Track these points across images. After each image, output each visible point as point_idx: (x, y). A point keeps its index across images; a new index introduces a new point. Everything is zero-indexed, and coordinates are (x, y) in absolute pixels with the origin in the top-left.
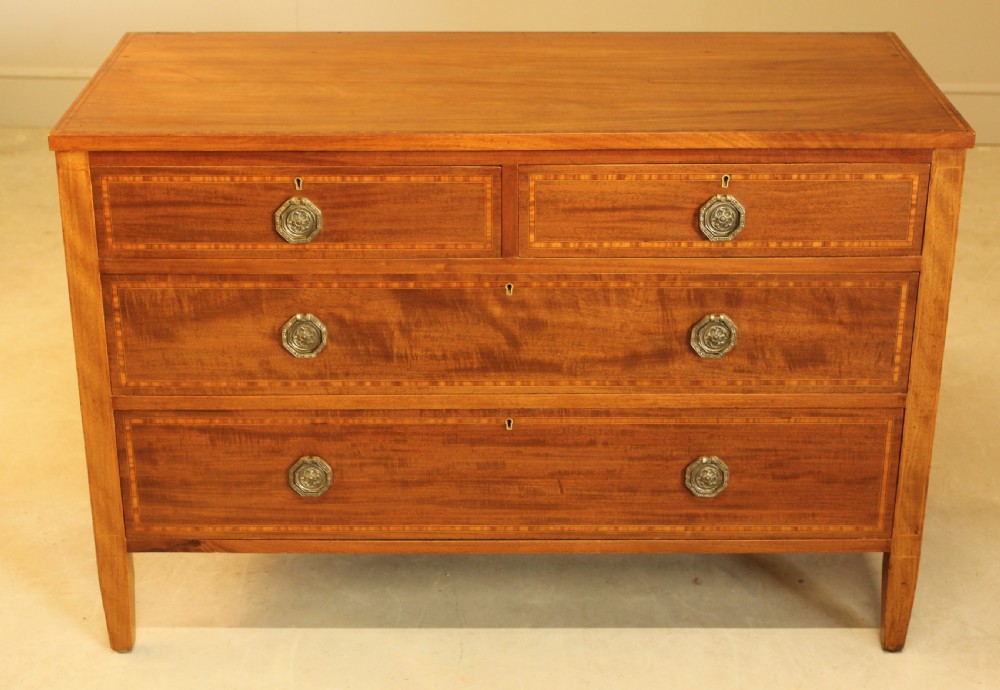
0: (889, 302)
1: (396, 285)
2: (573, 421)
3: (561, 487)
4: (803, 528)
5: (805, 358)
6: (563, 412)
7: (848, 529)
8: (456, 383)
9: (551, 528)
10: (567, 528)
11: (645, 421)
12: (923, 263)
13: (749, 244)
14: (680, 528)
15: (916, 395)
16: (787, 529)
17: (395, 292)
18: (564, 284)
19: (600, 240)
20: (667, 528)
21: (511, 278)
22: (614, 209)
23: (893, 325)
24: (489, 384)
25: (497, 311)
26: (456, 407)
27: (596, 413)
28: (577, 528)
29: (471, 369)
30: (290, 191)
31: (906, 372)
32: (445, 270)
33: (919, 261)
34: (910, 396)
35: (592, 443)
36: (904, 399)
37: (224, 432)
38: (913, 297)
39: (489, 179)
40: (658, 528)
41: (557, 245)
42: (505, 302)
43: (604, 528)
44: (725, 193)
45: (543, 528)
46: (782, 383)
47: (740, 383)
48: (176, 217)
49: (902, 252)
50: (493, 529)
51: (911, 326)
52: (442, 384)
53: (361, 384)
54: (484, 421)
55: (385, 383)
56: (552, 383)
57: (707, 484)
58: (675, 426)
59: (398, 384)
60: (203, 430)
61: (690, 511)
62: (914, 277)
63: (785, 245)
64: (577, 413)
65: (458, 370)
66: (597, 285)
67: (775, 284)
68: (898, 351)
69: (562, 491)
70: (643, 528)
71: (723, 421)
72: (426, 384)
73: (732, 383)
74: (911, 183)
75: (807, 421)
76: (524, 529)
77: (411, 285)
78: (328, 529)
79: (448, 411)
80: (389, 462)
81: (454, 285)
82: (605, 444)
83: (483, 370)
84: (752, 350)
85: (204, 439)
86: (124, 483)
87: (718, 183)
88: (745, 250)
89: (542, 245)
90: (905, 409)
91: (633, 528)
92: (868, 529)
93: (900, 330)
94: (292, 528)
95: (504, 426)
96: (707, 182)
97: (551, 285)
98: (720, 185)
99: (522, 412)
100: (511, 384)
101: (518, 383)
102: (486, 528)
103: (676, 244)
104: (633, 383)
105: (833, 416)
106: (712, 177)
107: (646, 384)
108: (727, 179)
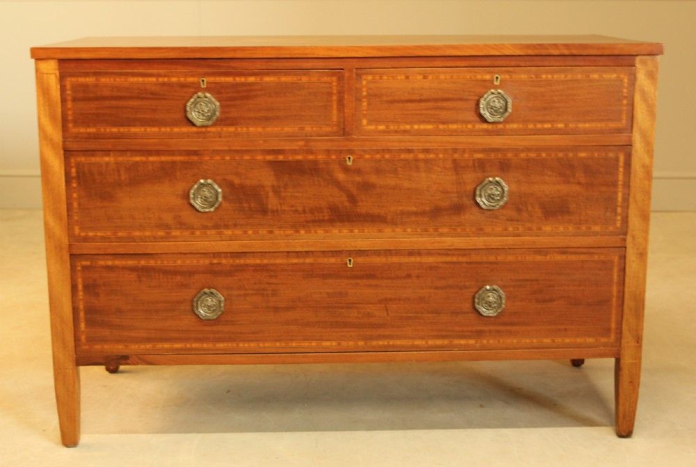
0: (612, 166)
1: (270, 158)
2: (395, 259)
3: (387, 310)
4: (559, 340)
5: (555, 210)
6: (388, 252)
7: (590, 340)
8: (313, 232)
9: (381, 343)
10: (391, 343)
11: (449, 259)
12: (633, 139)
13: (515, 126)
14: (472, 342)
15: (633, 237)
16: (547, 341)
17: (270, 163)
18: (387, 156)
19: (412, 123)
20: (463, 342)
21: (351, 152)
22: (421, 101)
23: (615, 185)
24: (335, 231)
25: (341, 176)
26: (312, 249)
28: (398, 342)
29: (323, 221)
30: (197, 88)
31: (625, 220)
32: (305, 146)
33: (630, 137)
34: (629, 238)
35: (409, 276)
36: (625, 240)
37: (146, 270)
38: (628, 164)
39: (334, 79)
40: (456, 342)
41: (382, 127)
42: (346, 170)
43: (418, 342)
44: (496, 87)
45: (374, 343)
46: (540, 229)
47: (511, 229)
48: (117, 107)
49: (619, 131)
50: (339, 344)
51: (627, 185)
52: (302, 232)
53: (245, 232)
54: (333, 260)
55: (263, 232)
56: (380, 231)
57: (490, 306)
58: (467, 263)
59: (271, 232)
60: (132, 270)
61: (479, 328)
62: (627, 147)
63: (539, 126)
64: (398, 252)
65: (314, 221)
66: (411, 156)
67: (532, 155)
68: (619, 204)
69: (388, 314)
70: (446, 342)
71: (500, 258)
72: (289, 232)
73: (506, 229)
74: (622, 81)
75: (559, 257)
76: (361, 343)
77: (281, 158)
78: (221, 345)
79: (307, 252)
80: (265, 292)
81: (311, 157)
82: (418, 277)
83: (331, 221)
84: (518, 204)
85: (133, 276)
86: (75, 311)
87: (492, 81)
88: (512, 130)
89: (372, 127)
90: (625, 247)
91: (439, 342)
92: (604, 340)
93: (620, 189)
94: (195, 345)
95: (346, 264)
96: (485, 81)
97: (378, 156)
98: (493, 83)
99: (360, 253)
100: (351, 231)
101: (356, 231)
102: (334, 343)
103: (464, 126)
104: (436, 230)
105: (576, 253)
106: (488, 77)
107: (445, 230)
108: (497, 78)
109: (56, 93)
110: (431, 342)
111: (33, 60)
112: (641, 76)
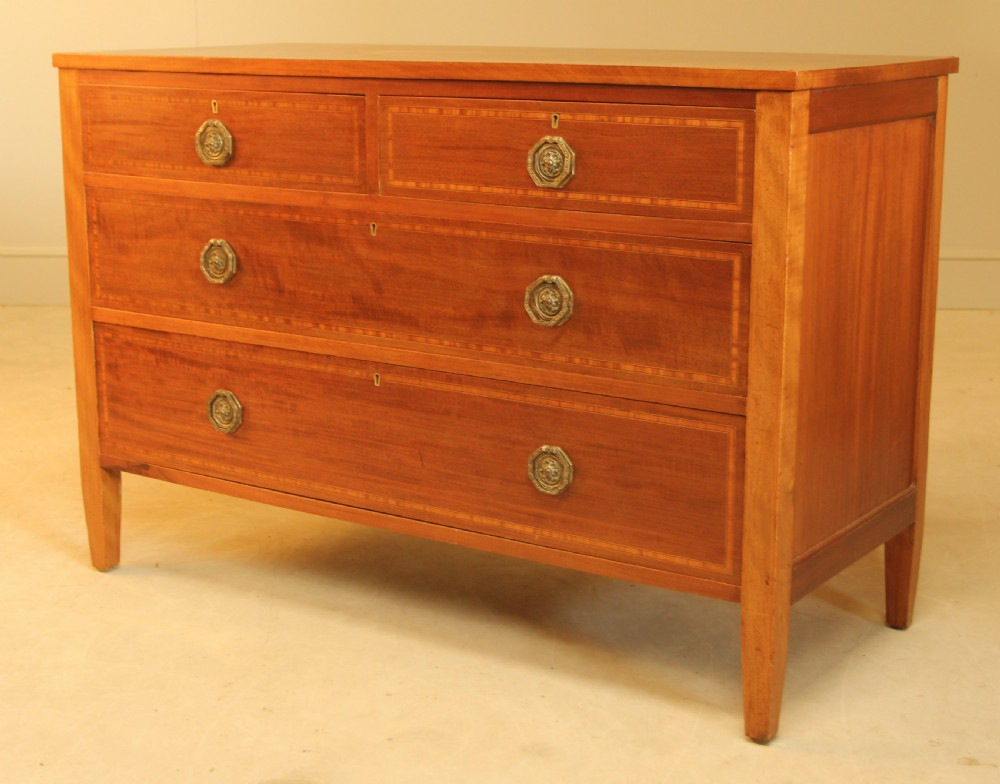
0: (723, 273)
1: (286, 216)
2: (430, 384)
3: (421, 459)
4: (649, 554)
5: (641, 339)
6: (422, 372)
7: (694, 564)
8: (334, 328)
9: (416, 506)
10: (428, 509)
11: (494, 394)
12: (754, 232)
13: (580, 196)
14: (529, 530)
15: (756, 400)
16: (633, 551)
17: (287, 223)
18: (418, 228)
19: (448, 181)
20: (518, 527)
21: (374, 216)
22: (458, 148)
23: (728, 309)
24: (359, 331)
25: (363, 251)
26: (333, 353)
27: (450, 378)
28: (437, 511)
29: (344, 314)
30: (208, 113)
31: (744, 371)
32: (324, 203)
33: (749, 229)
34: (750, 401)
35: (447, 413)
36: (744, 404)
37: (164, 354)
38: (746, 277)
39: (355, 108)
40: (509, 525)
41: (411, 184)
42: (371, 243)
43: (461, 516)
44: (554, 133)
45: (408, 505)
46: (617, 367)
47: (577, 360)
48: (132, 135)
49: (732, 217)
50: (367, 498)
51: (745, 311)
52: (322, 327)
53: (261, 318)
54: (357, 373)
55: (279, 320)
56: (411, 339)
57: (549, 479)
58: (521, 405)
59: (288, 322)
60: (152, 351)
61: (537, 510)
62: (744, 246)
63: (614, 199)
64: (435, 375)
65: (335, 313)
66: (446, 230)
67: (606, 245)
68: (734, 341)
69: (423, 465)
70: (496, 523)
71: (565, 405)
72: (310, 325)
73: (571, 360)
74: (735, 132)
75: (647, 417)
76: (392, 502)
77: (297, 218)
78: (239, 471)
79: (328, 356)
80: (284, 406)
81: (330, 220)
82: (459, 416)
83: (355, 316)
84: (582, 321)
85: (152, 358)
86: (99, 395)
87: (548, 123)
88: (575, 202)
89: (398, 184)
90: (744, 417)
91: (486, 521)
92: (714, 567)
93: (736, 315)
94: (214, 465)
95: (373, 382)
96: (539, 122)
97: (407, 227)
98: (550, 126)
99: (387, 367)
100: (378, 334)
101: (383, 334)
102: (361, 495)
103: (513, 191)
104: (480, 347)
105: (672, 415)
106: (542, 116)
107: (491, 349)
108: (556, 117)
109: (77, 113)
110: (476, 519)
111: (56, 70)
112: (764, 125)
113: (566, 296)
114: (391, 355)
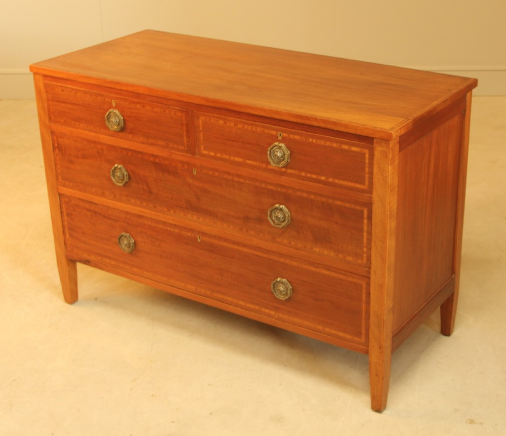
0: (359, 217)
1: (152, 159)
2: (225, 244)
3: (222, 276)
4: (327, 330)
5: (321, 238)
6: (220, 238)
7: (348, 336)
8: (177, 213)
9: (219, 296)
11: (254, 252)
12: (373, 199)
13: (293, 172)
14: (273, 313)
15: (375, 272)
16: (320, 327)
17: (152, 162)
18: (216, 174)
19: (229, 155)
20: (267, 311)
21: (195, 166)
22: (234, 141)
23: (361, 230)
24: (189, 216)
25: (190, 180)
26: (177, 224)
27: (233, 243)
28: (230, 299)
29: (182, 207)
30: (111, 106)
31: (369, 258)
32: (170, 156)
33: (371, 198)
34: (372, 272)
35: (233, 257)
36: (369, 272)
37: (95, 213)
38: (370, 218)
39: (183, 115)
40: (263, 309)
41: (212, 154)
42: (194, 177)
43: (241, 303)
44: (280, 141)
45: (216, 295)
46: (312, 248)
47: (293, 243)
49: (363, 191)
50: (196, 289)
51: (370, 233)
52: (172, 211)
53: (142, 203)
54: (189, 234)
55: (151, 205)
56: (214, 223)
57: (281, 293)
58: (268, 259)
59: (155, 207)
60: (89, 210)
61: (276, 305)
62: (369, 205)
63: (309, 175)
64: (226, 240)
65: (178, 206)
66: (229, 177)
67: (305, 195)
68: (365, 245)
69: (222, 278)
70: (257, 308)
71: (288, 262)
72: (166, 210)
73: (290, 243)
74: (364, 154)
75: (325, 272)
76: (209, 293)
77: (157, 161)
78: (134, 269)
79: (175, 225)
80: (155, 244)
81: (173, 164)
82: (238, 260)
83: (187, 209)
84: (294, 226)
85: (89, 213)
86: (63, 227)
87: (277, 137)
88: (291, 174)
89: (206, 152)
90: (370, 278)
91: (252, 306)
92: (357, 339)
93: (365, 234)
94: (122, 265)
95: (197, 239)
96: (272, 135)
97: (211, 173)
98: (278, 138)
99: (204, 234)
100: (199, 218)
101: (201, 219)
102: (194, 288)
103: (261, 164)
104: (247, 231)
105: (336, 272)
106: (274, 133)
107: (253, 233)
108: (280, 135)
109: (44, 95)
110: (248, 305)
111: (32, 73)
112: (377, 154)
113: (287, 215)
114: (206, 229)
